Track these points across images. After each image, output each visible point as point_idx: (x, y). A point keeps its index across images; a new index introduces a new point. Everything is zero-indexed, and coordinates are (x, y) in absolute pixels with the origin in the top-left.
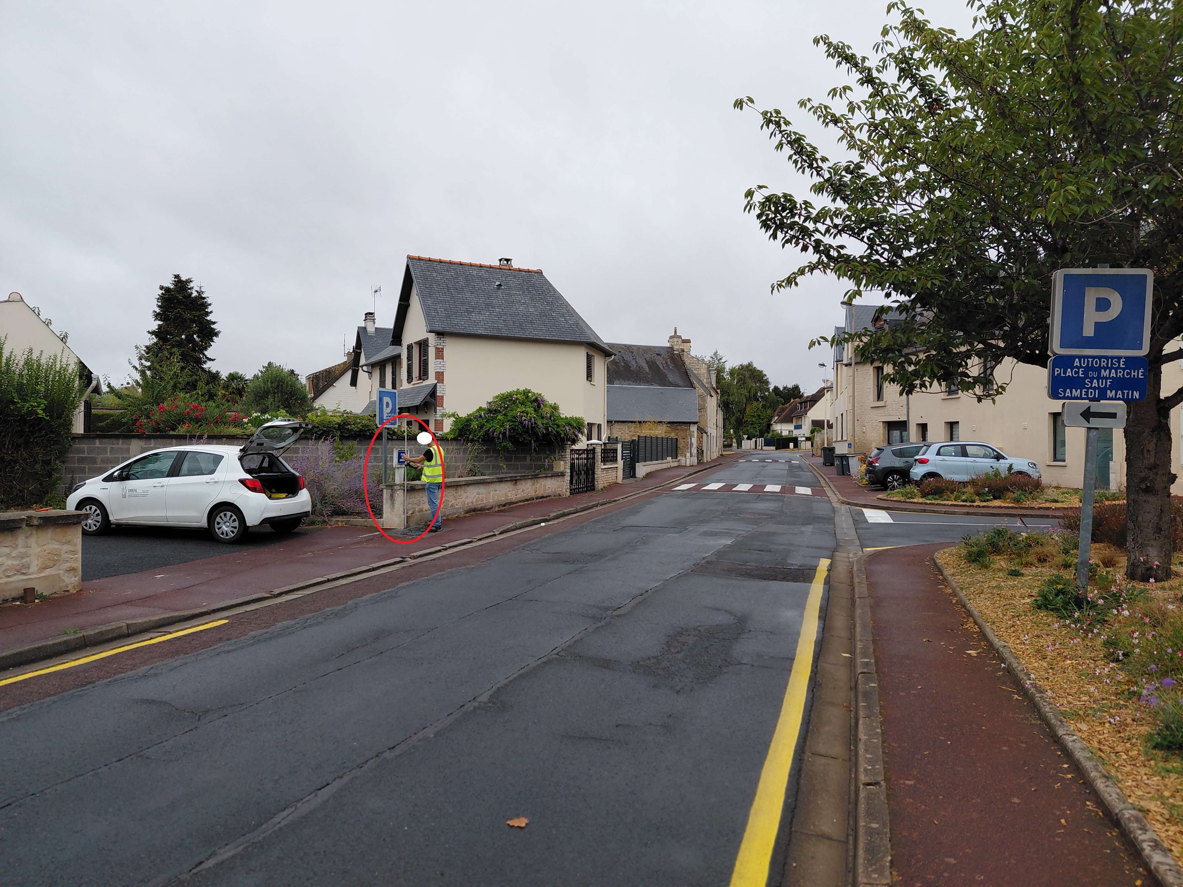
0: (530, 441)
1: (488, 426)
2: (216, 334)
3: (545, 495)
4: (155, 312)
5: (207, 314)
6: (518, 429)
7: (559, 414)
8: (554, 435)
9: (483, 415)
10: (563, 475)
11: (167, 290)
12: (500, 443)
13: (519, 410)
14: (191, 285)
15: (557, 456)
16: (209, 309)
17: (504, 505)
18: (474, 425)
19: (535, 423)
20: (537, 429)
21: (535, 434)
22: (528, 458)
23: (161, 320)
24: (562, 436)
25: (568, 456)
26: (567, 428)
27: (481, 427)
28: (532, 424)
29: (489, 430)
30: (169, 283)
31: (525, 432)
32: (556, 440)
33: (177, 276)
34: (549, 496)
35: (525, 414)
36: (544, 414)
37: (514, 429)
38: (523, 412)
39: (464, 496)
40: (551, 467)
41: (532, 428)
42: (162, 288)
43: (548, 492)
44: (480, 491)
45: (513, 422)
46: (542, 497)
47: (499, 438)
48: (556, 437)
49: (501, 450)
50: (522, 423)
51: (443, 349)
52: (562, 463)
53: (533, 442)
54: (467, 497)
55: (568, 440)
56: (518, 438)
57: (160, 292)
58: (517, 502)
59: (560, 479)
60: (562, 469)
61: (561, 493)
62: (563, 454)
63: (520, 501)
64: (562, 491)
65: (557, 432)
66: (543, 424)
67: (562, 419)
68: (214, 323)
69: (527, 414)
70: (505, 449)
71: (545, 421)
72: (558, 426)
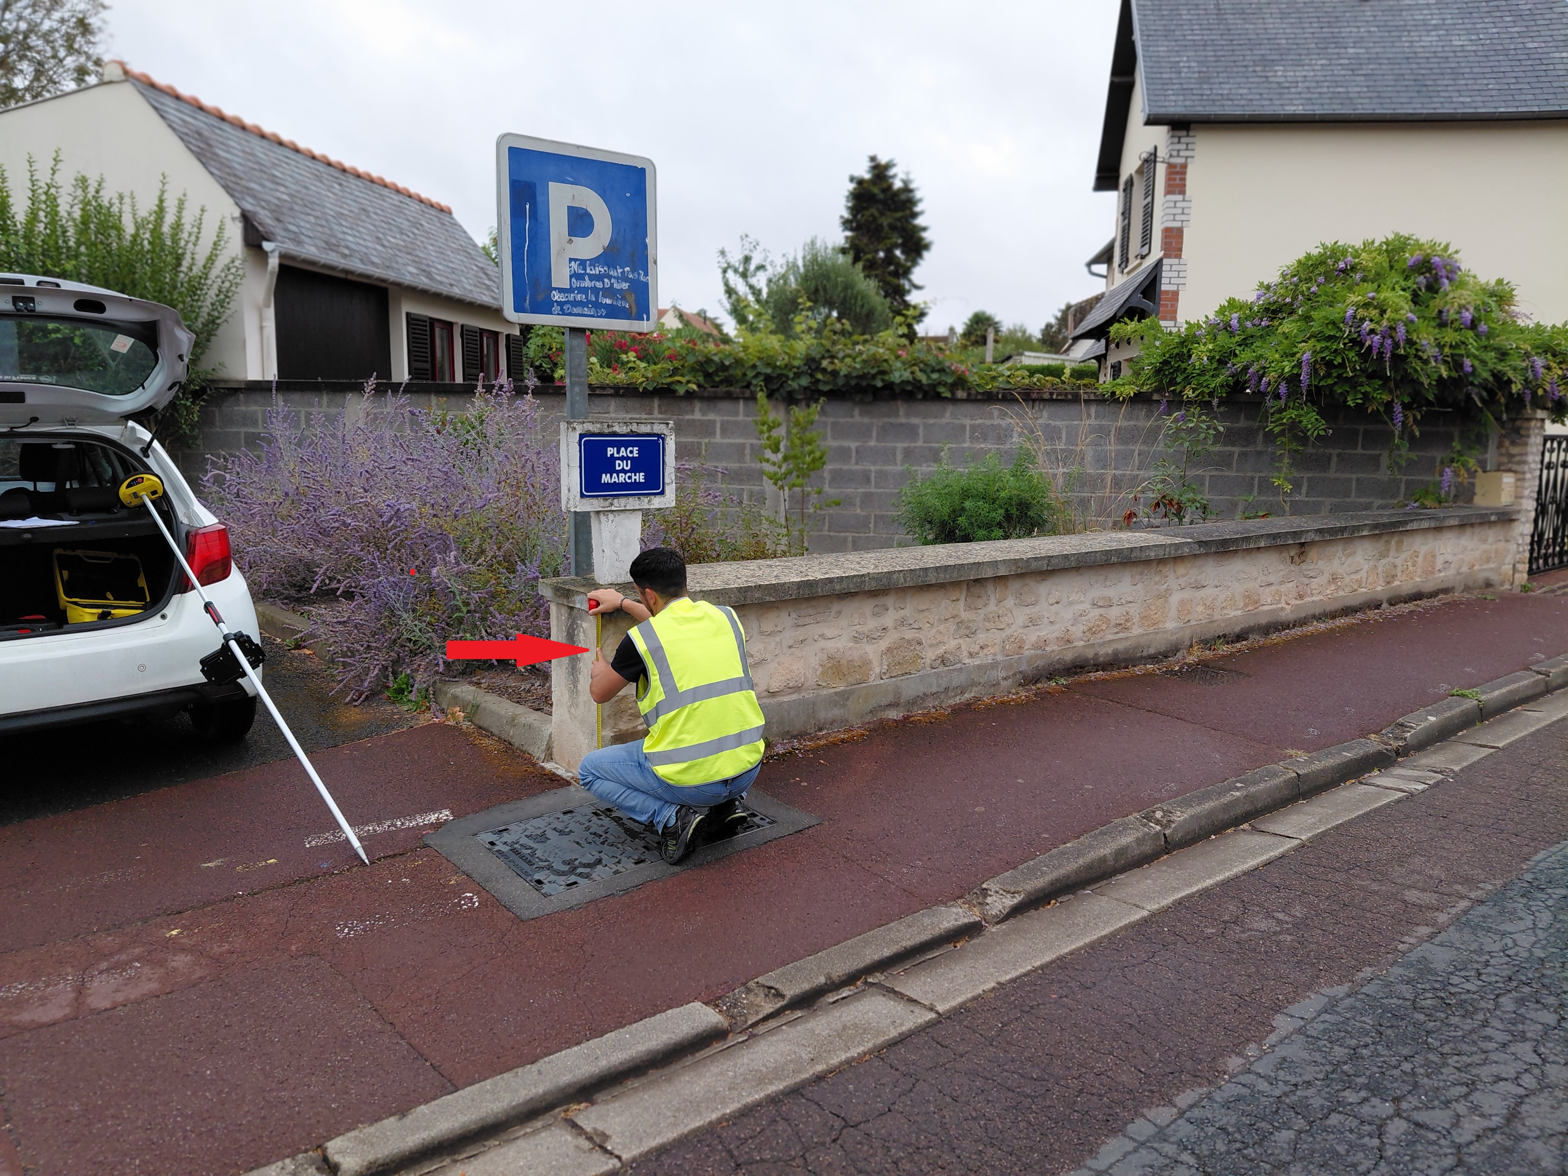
0: (1389, 405)
1: (1246, 356)
2: (927, 247)
3: (1428, 587)
4: (842, 217)
5: (915, 215)
6: (1342, 365)
7: (1513, 316)
8: (1484, 386)
9: (1234, 322)
10: (1506, 518)
11: (860, 182)
12: (1280, 411)
13: (1354, 298)
14: (892, 172)
15: (1492, 455)
16: (918, 209)
17: (1240, 637)
18: (1201, 355)
19: (1410, 342)
20: (1418, 365)
21: (1408, 381)
22: (1385, 461)
23: (851, 229)
24: (1514, 389)
25: (1533, 459)
26: (1539, 362)
27: (1222, 360)
28: (1396, 345)
29: (1246, 368)
30: (864, 172)
31: (1371, 376)
32: (1490, 401)
33: (873, 159)
34: (1445, 591)
35: (1374, 313)
36: (1451, 314)
37: (1329, 364)
38: (1366, 305)
39: (1020, 616)
40: (1465, 494)
41: (1395, 357)
42: (852, 179)
43: (1442, 577)
44: (1111, 592)
45: (1330, 338)
46: (1418, 596)
47: (1277, 396)
48: (1491, 392)
49: (1282, 433)
50: (1361, 344)
51: (1184, 166)
52: (1508, 479)
53: (1398, 408)
54: (1033, 622)
55: (1536, 402)
56: (1344, 395)
57: (852, 186)
58: (1302, 622)
59: (1492, 534)
60: (1505, 498)
61: (1494, 578)
62: (1514, 450)
63: (1318, 618)
64: (1497, 570)
65: (1497, 376)
66: (1441, 346)
67: (1522, 331)
68: (924, 229)
69: (1383, 312)
70: (1295, 431)
71: (1450, 336)
72: (1503, 355)
